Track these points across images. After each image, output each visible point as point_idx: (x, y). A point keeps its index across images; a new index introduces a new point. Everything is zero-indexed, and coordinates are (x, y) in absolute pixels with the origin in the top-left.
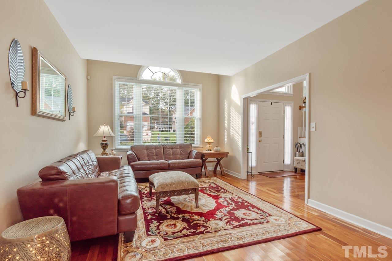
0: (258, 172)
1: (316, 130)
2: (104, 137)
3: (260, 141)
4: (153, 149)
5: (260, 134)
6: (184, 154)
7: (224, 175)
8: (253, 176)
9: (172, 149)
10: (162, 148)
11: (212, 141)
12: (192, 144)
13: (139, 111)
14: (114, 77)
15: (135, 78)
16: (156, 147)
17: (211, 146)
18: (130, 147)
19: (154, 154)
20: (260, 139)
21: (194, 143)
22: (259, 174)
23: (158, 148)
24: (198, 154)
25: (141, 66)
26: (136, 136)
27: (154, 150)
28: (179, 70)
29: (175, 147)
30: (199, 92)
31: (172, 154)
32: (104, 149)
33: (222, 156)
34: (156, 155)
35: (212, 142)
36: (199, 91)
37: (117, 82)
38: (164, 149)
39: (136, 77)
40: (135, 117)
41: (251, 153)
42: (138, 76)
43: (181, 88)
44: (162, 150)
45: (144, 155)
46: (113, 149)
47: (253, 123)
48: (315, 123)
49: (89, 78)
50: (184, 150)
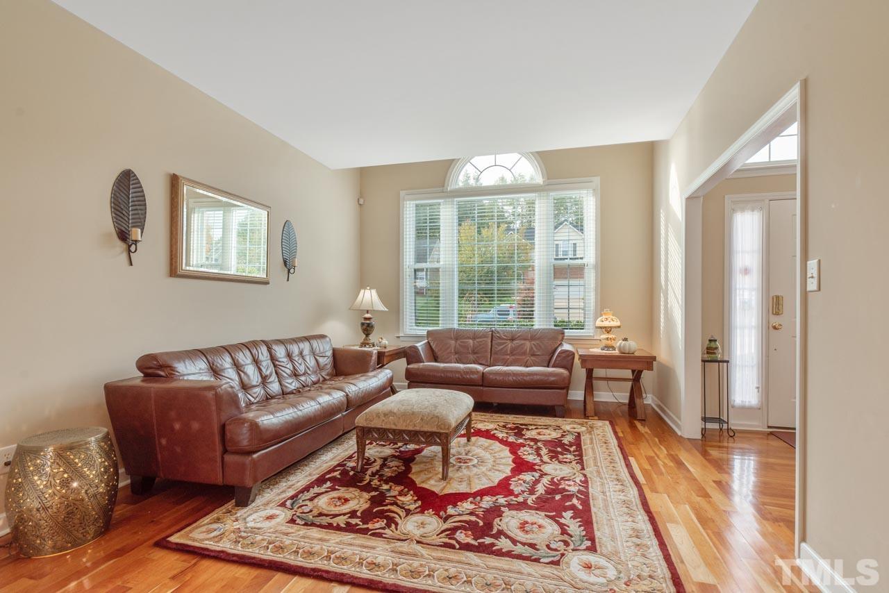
0: (769, 427)
1: (819, 289)
2: (368, 312)
3: (775, 328)
4: (469, 338)
5: (774, 305)
6: (538, 355)
7: (642, 421)
8: (732, 434)
9: (512, 339)
10: (490, 336)
11: (616, 323)
12: (566, 331)
13: (451, 256)
14: (402, 193)
15: (441, 189)
16: (475, 336)
17: (610, 336)
18: (425, 333)
19: (468, 349)
20: (775, 320)
21: (583, 329)
22: (771, 433)
23: (480, 337)
24: (564, 355)
25: (453, 160)
26: (443, 310)
27: (471, 341)
28: (537, 152)
29: (519, 337)
30: (592, 198)
31: (509, 352)
32: (367, 335)
33: (637, 367)
34: (474, 352)
35: (615, 327)
36: (591, 195)
37: (408, 202)
38: (494, 339)
39: (443, 186)
40: (440, 270)
41: (728, 362)
42: (446, 184)
43: (545, 193)
44: (490, 341)
45: (448, 351)
46: (400, 335)
47: (746, 271)
48: (816, 261)
49: (362, 203)
50: (541, 344)
